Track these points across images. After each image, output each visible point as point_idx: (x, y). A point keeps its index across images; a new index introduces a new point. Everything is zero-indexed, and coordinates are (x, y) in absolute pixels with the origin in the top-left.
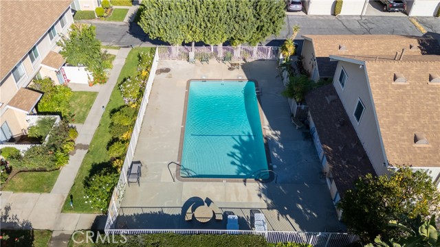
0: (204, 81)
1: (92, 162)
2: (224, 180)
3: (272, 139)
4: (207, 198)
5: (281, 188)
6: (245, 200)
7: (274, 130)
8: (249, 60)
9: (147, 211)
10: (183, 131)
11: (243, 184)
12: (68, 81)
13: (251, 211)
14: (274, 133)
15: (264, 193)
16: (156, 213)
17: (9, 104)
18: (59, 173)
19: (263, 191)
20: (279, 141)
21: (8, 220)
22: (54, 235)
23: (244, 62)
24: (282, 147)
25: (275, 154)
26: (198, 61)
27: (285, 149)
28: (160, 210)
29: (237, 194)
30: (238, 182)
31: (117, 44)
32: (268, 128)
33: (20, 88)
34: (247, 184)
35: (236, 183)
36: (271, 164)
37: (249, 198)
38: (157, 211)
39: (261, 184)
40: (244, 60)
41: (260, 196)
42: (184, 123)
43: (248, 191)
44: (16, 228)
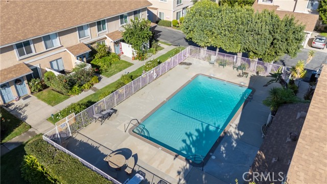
0: (210, 77)
1: (90, 99)
2: (161, 148)
3: (231, 136)
4: (136, 154)
5: (204, 177)
6: (164, 171)
7: (239, 130)
8: (261, 74)
9: (90, 142)
10: (163, 103)
11: (173, 157)
12: (123, 53)
13: (161, 181)
14: (237, 132)
15: (184, 173)
16: (94, 147)
17: (67, 48)
18: (68, 98)
19: (186, 171)
20: (236, 140)
21: (20, 112)
22: (30, 130)
23: (256, 74)
24: (235, 145)
25: (223, 148)
26: (217, 64)
27: (236, 148)
28: (98, 145)
29: (162, 162)
30: (170, 154)
31: (172, 42)
32: (234, 126)
33: (81, 42)
34: (177, 159)
35: (168, 155)
36: (211, 154)
37: (168, 171)
38: (95, 145)
39: (188, 165)
40: (257, 73)
41: (179, 173)
42: (169, 99)
43: (173, 164)
44: (19, 117)
